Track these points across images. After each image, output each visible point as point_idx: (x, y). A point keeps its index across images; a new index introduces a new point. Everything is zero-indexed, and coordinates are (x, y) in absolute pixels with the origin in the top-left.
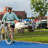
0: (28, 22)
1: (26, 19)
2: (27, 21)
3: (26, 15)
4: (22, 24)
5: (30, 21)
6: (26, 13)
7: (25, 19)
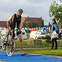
0: (46, 31)
1: (44, 27)
2: (44, 29)
3: (43, 22)
4: (38, 34)
5: (48, 30)
6: (43, 20)
7: (41, 27)
